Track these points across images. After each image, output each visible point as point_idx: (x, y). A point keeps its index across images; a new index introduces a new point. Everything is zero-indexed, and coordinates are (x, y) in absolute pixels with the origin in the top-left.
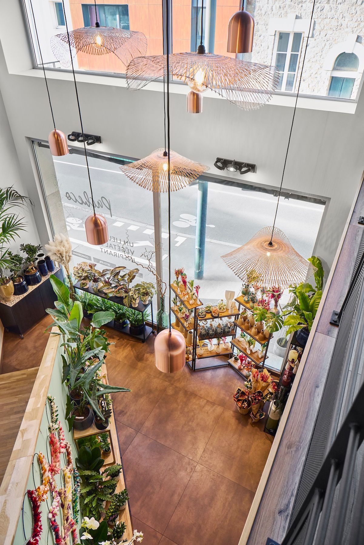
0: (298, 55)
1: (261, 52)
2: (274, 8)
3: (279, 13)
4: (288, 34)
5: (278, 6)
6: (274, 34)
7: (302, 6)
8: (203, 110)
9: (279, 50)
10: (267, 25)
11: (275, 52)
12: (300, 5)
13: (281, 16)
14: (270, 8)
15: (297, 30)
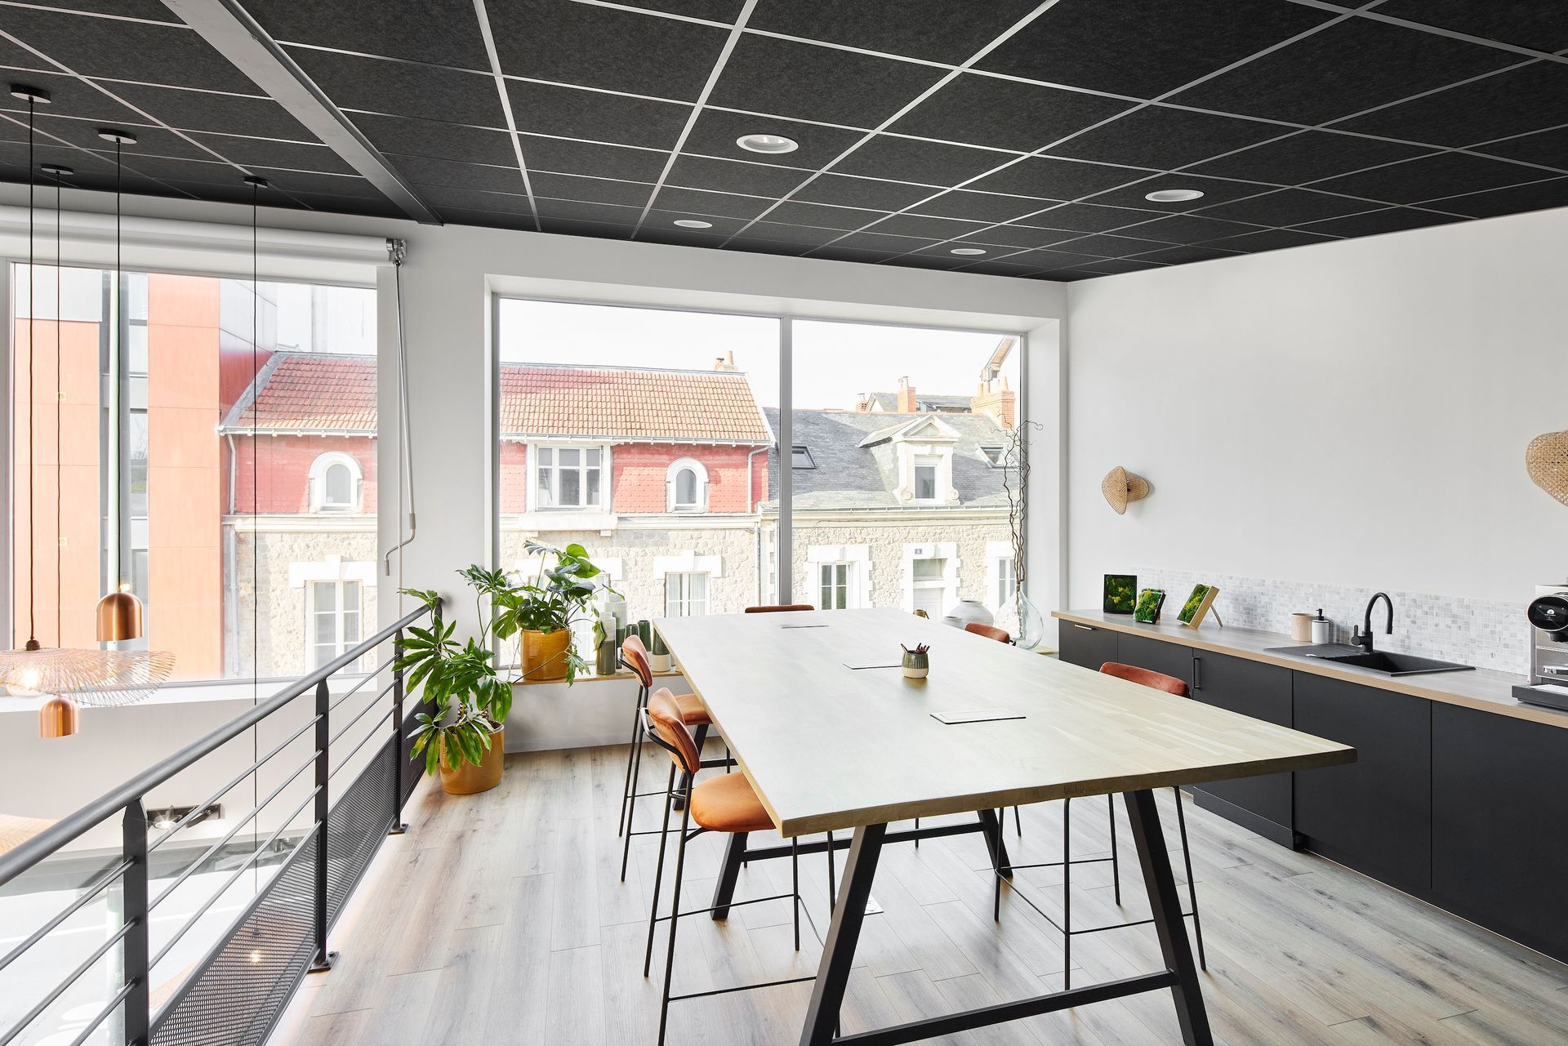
0: (357, 614)
1: (279, 616)
2: (295, 547)
3: (308, 554)
4: (331, 586)
5: (303, 545)
6: (303, 586)
7: (349, 544)
8: (80, 728)
9: (318, 607)
10: (286, 572)
11: (311, 614)
12: (346, 542)
13: (311, 559)
14: (287, 547)
15: (348, 577)
